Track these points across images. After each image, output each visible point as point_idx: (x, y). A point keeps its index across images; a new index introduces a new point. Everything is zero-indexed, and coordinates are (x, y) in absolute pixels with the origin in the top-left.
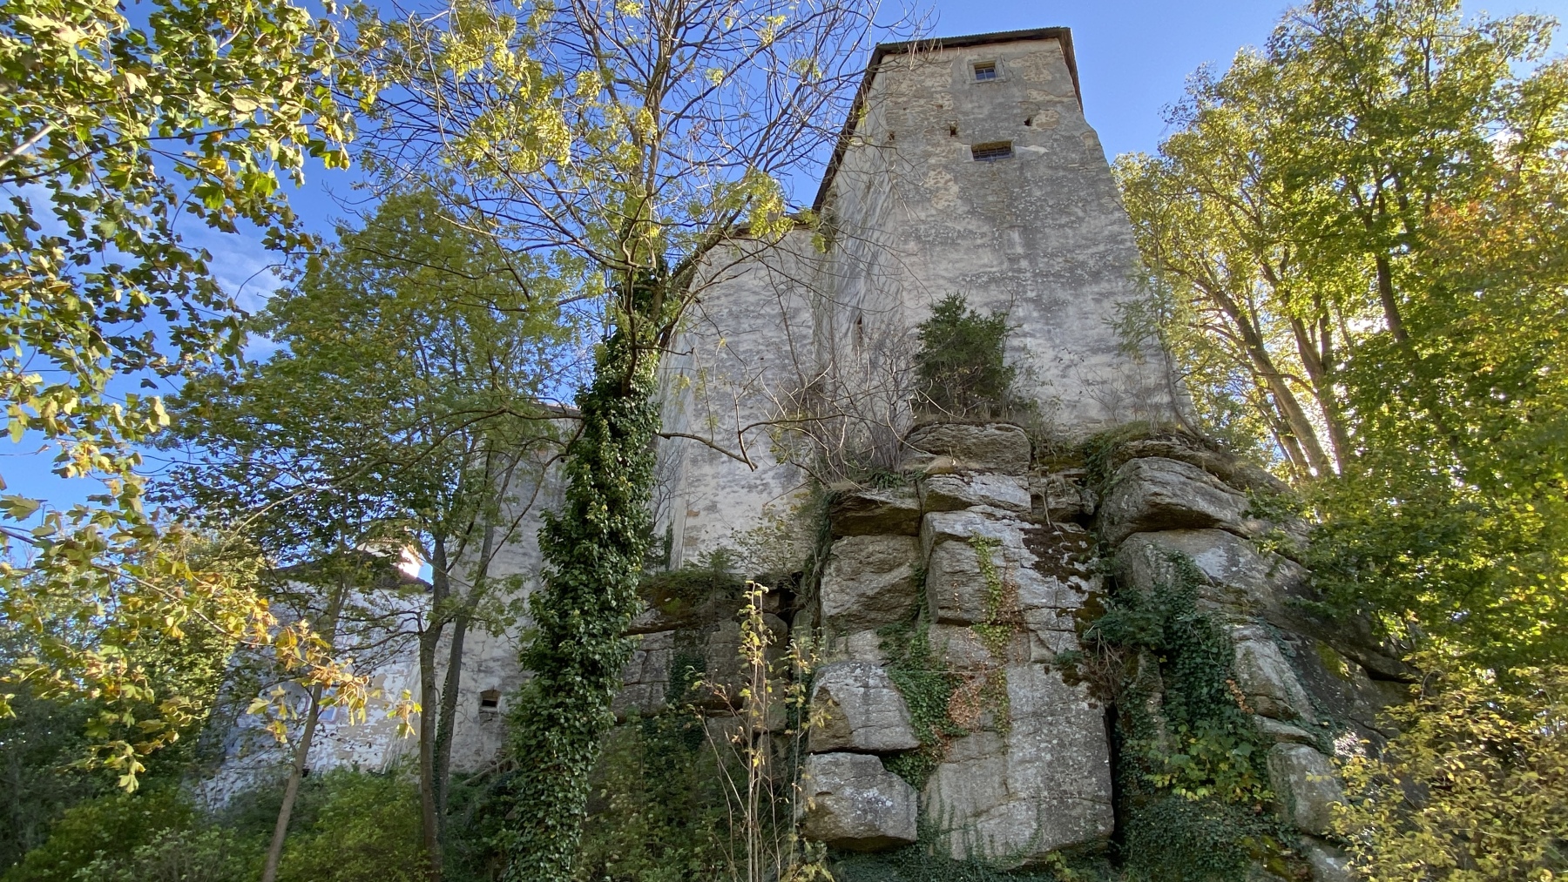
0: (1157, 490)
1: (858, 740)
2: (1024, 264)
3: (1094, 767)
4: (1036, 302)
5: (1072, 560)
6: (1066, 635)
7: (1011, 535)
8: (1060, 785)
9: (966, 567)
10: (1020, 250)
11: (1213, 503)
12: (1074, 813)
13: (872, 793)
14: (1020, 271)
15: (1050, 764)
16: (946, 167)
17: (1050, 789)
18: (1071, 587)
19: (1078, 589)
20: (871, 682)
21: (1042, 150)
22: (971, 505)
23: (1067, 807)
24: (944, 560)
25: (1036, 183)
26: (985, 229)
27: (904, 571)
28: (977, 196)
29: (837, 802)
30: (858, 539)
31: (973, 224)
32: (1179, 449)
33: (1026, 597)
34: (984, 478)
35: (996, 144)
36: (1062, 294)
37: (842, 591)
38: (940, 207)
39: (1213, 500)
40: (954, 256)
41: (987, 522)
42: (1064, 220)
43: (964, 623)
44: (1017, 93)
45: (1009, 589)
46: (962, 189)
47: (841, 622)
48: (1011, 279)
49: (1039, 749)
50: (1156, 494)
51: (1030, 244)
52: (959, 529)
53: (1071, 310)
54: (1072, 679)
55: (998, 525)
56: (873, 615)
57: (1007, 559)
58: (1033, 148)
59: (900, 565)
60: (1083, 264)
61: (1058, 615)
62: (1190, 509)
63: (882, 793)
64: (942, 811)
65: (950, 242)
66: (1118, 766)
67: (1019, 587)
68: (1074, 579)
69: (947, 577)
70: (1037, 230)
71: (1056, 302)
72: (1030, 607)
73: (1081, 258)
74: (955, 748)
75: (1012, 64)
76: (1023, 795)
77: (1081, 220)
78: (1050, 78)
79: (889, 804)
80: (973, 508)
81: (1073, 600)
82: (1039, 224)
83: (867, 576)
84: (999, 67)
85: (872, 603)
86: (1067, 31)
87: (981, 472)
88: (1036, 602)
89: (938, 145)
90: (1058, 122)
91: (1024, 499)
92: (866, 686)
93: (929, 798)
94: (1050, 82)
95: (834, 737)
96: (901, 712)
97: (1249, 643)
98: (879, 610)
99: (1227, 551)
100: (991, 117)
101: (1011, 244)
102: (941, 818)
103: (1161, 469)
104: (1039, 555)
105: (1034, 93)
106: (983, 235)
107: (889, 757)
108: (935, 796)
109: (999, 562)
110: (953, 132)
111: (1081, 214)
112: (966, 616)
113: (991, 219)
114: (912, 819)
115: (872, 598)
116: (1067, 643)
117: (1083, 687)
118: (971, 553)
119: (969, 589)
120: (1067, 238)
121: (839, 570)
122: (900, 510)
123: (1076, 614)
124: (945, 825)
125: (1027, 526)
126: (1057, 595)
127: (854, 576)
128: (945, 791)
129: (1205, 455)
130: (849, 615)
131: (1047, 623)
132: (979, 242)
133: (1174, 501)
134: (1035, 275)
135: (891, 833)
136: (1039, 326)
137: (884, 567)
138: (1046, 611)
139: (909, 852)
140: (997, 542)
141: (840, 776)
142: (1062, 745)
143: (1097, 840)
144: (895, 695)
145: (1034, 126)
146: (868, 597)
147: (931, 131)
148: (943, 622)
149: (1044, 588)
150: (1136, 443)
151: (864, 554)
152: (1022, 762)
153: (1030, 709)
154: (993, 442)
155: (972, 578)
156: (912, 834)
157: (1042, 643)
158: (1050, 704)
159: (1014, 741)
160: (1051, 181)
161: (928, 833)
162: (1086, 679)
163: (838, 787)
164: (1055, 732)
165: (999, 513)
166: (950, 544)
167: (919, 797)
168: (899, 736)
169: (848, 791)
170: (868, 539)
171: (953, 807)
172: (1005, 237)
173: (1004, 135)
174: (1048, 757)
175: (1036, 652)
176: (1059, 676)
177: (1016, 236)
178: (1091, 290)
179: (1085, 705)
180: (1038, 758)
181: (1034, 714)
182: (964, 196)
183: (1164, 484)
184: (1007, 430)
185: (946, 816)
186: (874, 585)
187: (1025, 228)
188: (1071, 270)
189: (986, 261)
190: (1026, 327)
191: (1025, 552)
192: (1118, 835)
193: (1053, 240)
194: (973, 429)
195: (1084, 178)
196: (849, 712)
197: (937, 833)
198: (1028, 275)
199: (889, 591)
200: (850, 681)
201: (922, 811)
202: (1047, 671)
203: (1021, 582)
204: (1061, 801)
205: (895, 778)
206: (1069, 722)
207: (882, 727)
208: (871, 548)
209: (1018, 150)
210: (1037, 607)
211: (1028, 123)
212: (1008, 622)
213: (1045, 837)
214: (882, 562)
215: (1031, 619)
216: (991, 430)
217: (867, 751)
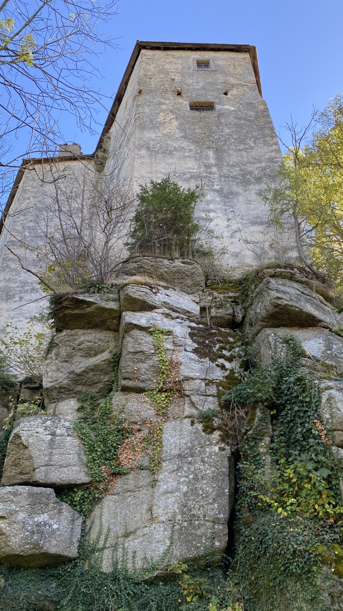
0: (279, 295)
1: (39, 476)
2: (214, 169)
3: (218, 496)
4: (219, 192)
5: (221, 348)
6: (210, 398)
7: (181, 330)
8: (190, 510)
9: (145, 349)
10: (212, 161)
11: (318, 310)
12: (199, 532)
13: (43, 518)
14: (211, 173)
15: (185, 494)
16: (171, 111)
17: (183, 513)
18: (218, 365)
19: (223, 367)
20: (58, 431)
21: (232, 108)
22: (155, 308)
23: (194, 528)
24: (130, 344)
25: (226, 125)
26: (192, 147)
27: (106, 355)
28: (189, 129)
29: (10, 524)
30: (73, 332)
31: (185, 144)
32: (299, 276)
33: (185, 371)
34: (167, 292)
35: (205, 103)
36: (235, 189)
37: (58, 370)
38: (165, 132)
39: (318, 307)
40: (171, 161)
41: (165, 320)
42: (242, 147)
43: (140, 391)
44: (220, 78)
45: (177, 365)
46: (180, 124)
47: (55, 394)
48: (205, 177)
49: (179, 483)
50: (278, 298)
51: (219, 159)
52: (142, 322)
53: (241, 198)
54: (209, 429)
55: (172, 322)
56: (79, 388)
57: (175, 344)
58: (227, 107)
59: (103, 351)
60: (251, 173)
61: (207, 385)
62: (301, 311)
63: (51, 518)
64: (100, 533)
65: (168, 153)
66: (236, 495)
67: (181, 364)
68: (221, 361)
69: (130, 356)
70: (225, 151)
71: (232, 193)
72: (188, 379)
73: (250, 169)
74: (119, 483)
75: (219, 62)
76: (163, 519)
77: (252, 148)
78: (241, 72)
79: (55, 526)
80: (156, 310)
81: (218, 375)
82: (226, 147)
83: (77, 359)
84: (211, 63)
85: (78, 378)
86: (254, 48)
87: (166, 288)
88: (191, 375)
89: (169, 99)
90: (244, 95)
91: (195, 309)
92: (53, 434)
93: (93, 523)
94: (241, 74)
95: (21, 473)
96: (79, 455)
97: (331, 391)
98: (84, 384)
99: (325, 341)
100: (203, 88)
101: (207, 157)
102: (98, 539)
103: (284, 285)
104: (198, 343)
105: (231, 79)
106: (190, 151)
107: (63, 491)
108: (97, 522)
109: (169, 346)
110: (179, 94)
111: (252, 144)
112: (142, 385)
113: (196, 142)
114: (75, 540)
115: (79, 375)
116: (211, 405)
117: (217, 434)
118: (149, 339)
119: (146, 365)
120: (243, 157)
121: (57, 355)
122: (104, 310)
123: (218, 385)
124: (101, 543)
125: (193, 325)
126: (208, 370)
127: (68, 359)
128: (106, 516)
129: (315, 283)
130: (61, 388)
131: (198, 390)
132: (187, 154)
133: (290, 303)
134: (221, 176)
135: (53, 551)
136: (219, 206)
137: (90, 352)
138: (198, 381)
139: (68, 567)
140: (169, 333)
141: (16, 503)
142: (196, 479)
143: (213, 554)
144: (76, 441)
145: (229, 96)
146: (76, 374)
147: (166, 91)
148: (125, 389)
149: (199, 366)
150: (270, 270)
151: (77, 342)
152: (166, 492)
153: (177, 452)
154: (179, 272)
155: (148, 357)
156: (73, 552)
157: (193, 404)
158: (191, 449)
159: (161, 476)
160: (236, 125)
161: (86, 550)
162: (219, 429)
163: (13, 513)
164: (192, 469)
165: (174, 315)
166: (136, 332)
167: (84, 522)
168: (76, 474)
169: (21, 516)
170: (80, 332)
171: (109, 530)
172: (204, 153)
173: (210, 98)
174: (185, 489)
175: (188, 410)
176: (200, 427)
177: (211, 153)
178: (254, 188)
179: (216, 449)
180: (178, 490)
181: (179, 455)
182: (181, 128)
183: (284, 293)
184: (188, 263)
185: (103, 537)
186: (82, 365)
187: (217, 149)
188: (243, 175)
189: (190, 165)
190: (211, 206)
191: (189, 341)
192: (230, 549)
193: (234, 158)
194: (166, 262)
195: (256, 125)
197: (93, 551)
198: (216, 176)
199: (92, 370)
200: (41, 430)
201: (84, 533)
202: (193, 423)
203: (183, 360)
204: (190, 523)
205: (65, 506)
206: (203, 462)
207: (61, 466)
208: (82, 338)
209: (218, 107)
210: (192, 379)
211: (226, 94)
212: (171, 390)
213: (175, 552)
214: (90, 348)
215: (187, 387)
216: (178, 263)
217: (45, 485)
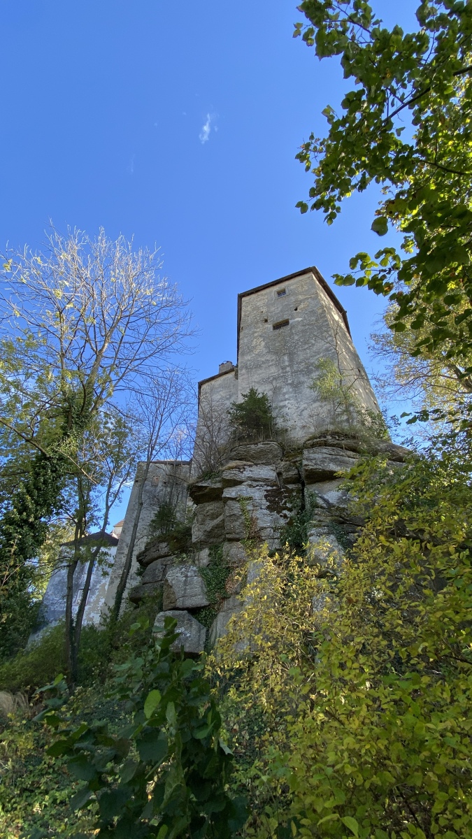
0: (308, 463)
1: (179, 604)
2: (288, 369)
4: (292, 384)
5: (286, 502)
6: (276, 540)
7: (258, 494)
9: (236, 512)
10: (287, 363)
13: (181, 630)
14: (286, 372)
16: (260, 336)
18: (281, 516)
19: (285, 516)
20: (189, 574)
21: (300, 319)
22: (243, 482)
24: (228, 511)
25: (296, 334)
26: (274, 358)
27: (222, 517)
28: (272, 345)
31: (269, 357)
32: (330, 441)
33: (261, 524)
34: (251, 469)
35: (282, 322)
36: (302, 379)
37: (199, 530)
38: (257, 353)
39: (341, 463)
40: (260, 372)
41: (249, 489)
42: (307, 346)
43: (238, 540)
44: (293, 299)
45: (254, 521)
46: (266, 344)
47: (199, 545)
48: (282, 377)
51: (291, 360)
52: (233, 495)
55: (253, 490)
56: (211, 540)
57: (254, 506)
58: (296, 320)
59: (220, 515)
60: (312, 364)
61: (274, 531)
63: (186, 630)
64: (216, 638)
65: (258, 366)
67: (258, 519)
68: (285, 512)
69: (228, 518)
70: (295, 353)
71: (300, 383)
72: (263, 528)
73: (312, 361)
74: (226, 605)
75: (292, 287)
77: (313, 345)
78: (307, 289)
79: (188, 635)
80: (244, 484)
81: (282, 522)
82: (296, 351)
83: (207, 522)
84: (286, 290)
85: (209, 534)
86: (314, 267)
87: (250, 466)
88: (265, 525)
89: (259, 327)
90: (308, 306)
91: (272, 476)
92: (186, 576)
93: (212, 631)
94: (307, 291)
95: (171, 603)
96: (202, 588)
98: (214, 537)
99: (343, 488)
100: (281, 311)
101: (283, 362)
104: (270, 501)
105: (300, 297)
106: (272, 360)
107: (194, 611)
110: (266, 321)
111: (313, 342)
112: (238, 536)
113: (276, 353)
114: (201, 643)
115: (210, 532)
116: (276, 545)
118: (238, 505)
119: (238, 523)
120: (307, 354)
121: (197, 520)
122: (214, 489)
123: (282, 530)
125: (269, 488)
126: (275, 521)
127: (203, 522)
128: (219, 625)
129: (346, 442)
130: (201, 541)
131: (269, 536)
132: (270, 364)
134: (292, 373)
136: (291, 395)
137: (214, 517)
138: (269, 529)
140: (250, 498)
144: (200, 579)
145: (298, 310)
146: (208, 532)
147: (257, 323)
148: (230, 540)
149: (270, 518)
151: (205, 511)
154: (262, 451)
155: (239, 517)
156: (201, 650)
160: (303, 331)
161: (208, 650)
165: (255, 484)
166: (230, 502)
167: (208, 631)
168: (200, 600)
170: (206, 504)
172: (281, 359)
173: (286, 317)
177: (286, 358)
182: (267, 346)
183: (313, 460)
184: (267, 444)
186: (210, 525)
187: (290, 353)
188: (307, 368)
189: (273, 371)
190: (287, 396)
191: (264, 501)
193: (301, 356)
194: (253, 446)
195: (316, 326)
196: (176, 589)
198: (289, 373)
199: (216, 528)
200: (179, 575)
201: (208, 638)
203: (259, 516)
205: (194, 621)
207: (191, 596)
208: (208, 508)
209: (291, 322)
210: (265, 528)
211: (296, 310)
212: (254, 537)
214: (213, 514)
215: (263, 535)
216: (260, 445)
217: (183, 609)
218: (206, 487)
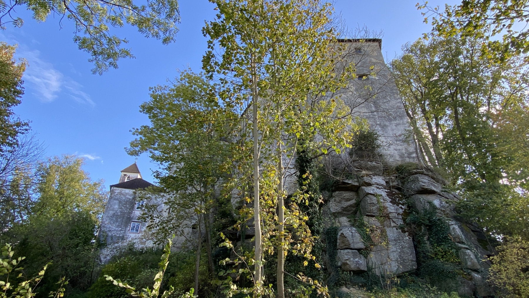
0: (424, 184)
1: (352, 247)
2: (375, 113)
3: (411, 253)
4: (380, 125)
5: (399, 200)
6: (400, 220)
7: (383, 193)
8: (403, 257)
9: (374, 202)
10: (374, 109)
12: (407, 264)
13: (357, 260)
14: (374, 115)
15: (400, 252)
17: (400, 258)
18: (400, 207)
19: (402, 208)
21: (377, 78)
22: (373, 185)
23: (405, 262)
24: (368, 199)
25: (376, 89)
27: (353, 202)
29: (350, 262)
30: (341, 192)
31: (360, 100)
32: (425, 172)
33: (390, 211)
34: (375, 177)
36: (387, 123)
37: (336, 206)
38: (350, 93)
39: (435, 186)
41: (378, 190)
42: (385, 101)
43: (373, 216)
44: (368, 59)
45: (385, 208)
46: (356, 88)
47: (336, 214)
48: (372, 118)
49: (397, 249)
50: (424, 186)
51: (376, 107)
52: (372, 192)
53: (389, 128)
54: (404, 232)
55: (380, 190)
57: (384, 200)
58: (374, 77)
59: (352, 199)
61: (398, 215)
62: (431, 190)
63: (359, 259)
66: (417, 253)
68: (400, 205)
69: (369, 204)
70: (378, 103)
71: (385, 125)
72: (391, 213)
73: (390, 113)
74: (374, 248)
75: (365, 49)
76: (394, 260)
77: (389, 101)
78: (376, 54)
79: (361, 262)
81: (401, 211)
82: (378, 101)
83: (343, 202)
84: (362, 49)
85: (345, 209)
86: (380, 40)
87: (374, 175)
88: (392, 211)
91: (384, 183)
92: (352, 233)
94: (377, 56)
95: (346, 245)
96: (361, 239)
97: (454, 226)
98: (346, 211)
99: (439, 200)
100: (361, 66)
101: (371, 107)
102: (372, 265)
103: (423, 178)
104: (391, 199)
105: (373, 59)
107: (359, 250)
108: (370, 260)
109: (382, 201)
111: (389, 99)
112: (374, 214)
113: (365, 99)
114: (366, 266)
116: (400, 222)
117: (407, 233)
118: (375, 198)
119: (375, 208)
120: (386, 106)
121: (335, 200)
122: (355, 185)
123: (402, 215)
124: (374, 267)
125: (387, 191)
126: (397, 209)
127: (340, 202)
128: (373, 258)
129: (430, 173)
130: (338, 212)
131: (395, 217)
132: (362, 106)
133: (428, 187)
134: (379, 117)
135: (362, 269)
137: (348, 200)
138: (394, 214)
139: (365, 274)
140: (381, 195)
141: (350, 255)
142: (403, 248)
143: (413, 270)
144: (359, 235)
148: (368, 215)
149: (393, 208)
151: (342, 196)
152: (393, 252)
153: (393, 239)
154: (374, 167)
155: (375, 205)
156: (366, 269)
157: (394, 222)
158: (398, 238)
159: (390, 246)
160: (380, 88)
161: (370, 269)
162: (408, 232)
163: (349, 258)
164: (400, 245)
165: (380, 187)
166: (369, 196)
167: (366, 260)
168: (361, 245)
169: (352, 259)
170: (343, 192)
171: (375, 263)
172: (369, 105)
173: (366, 72)
174: (399, 251)
175: (393, 224)
176: (400, 231)
177: (372, 105)
178: (394, 122)
179: (407, 238)
180: (397, 251)
181: (395, 240)
184: (378, 163)
185: (374, 265)
186: (345, 204)
187: (375, 102)
188: (388, 116)
189: (365, 112)
191: (388, 198)
192: (418, 269)
194: (369, 163)
195: (389, 88)
196: (349, 239)
197: (372, 269)
198: (377, 117)
199: (349, 206)
200: (348, 231)
201: (368, 264)
202: (397, 229)
203: (388, 206)
204: (403, 261)
205: (361, 255)
206: (404, 242)
207: (357, 243)
208: (344, 195)
209: (370, 77)
212: (385, 216)
213: (400, 270)
214: (348, 199)
215: (391, 216)
216: (374, 163)
217: (356, 249)
218: (348, 184)
